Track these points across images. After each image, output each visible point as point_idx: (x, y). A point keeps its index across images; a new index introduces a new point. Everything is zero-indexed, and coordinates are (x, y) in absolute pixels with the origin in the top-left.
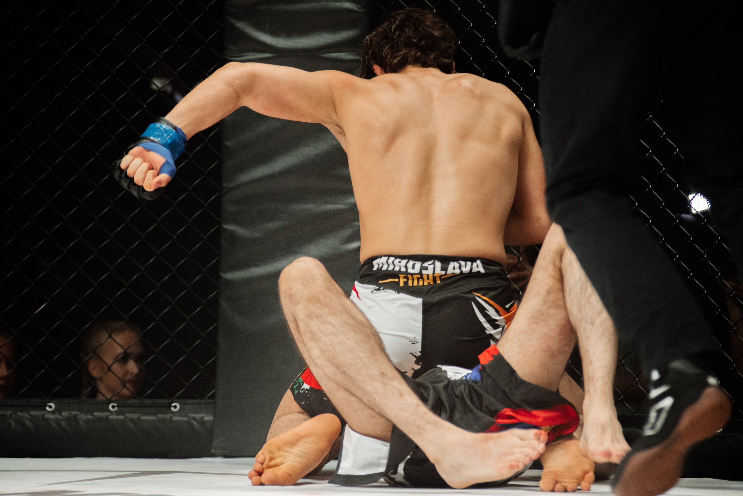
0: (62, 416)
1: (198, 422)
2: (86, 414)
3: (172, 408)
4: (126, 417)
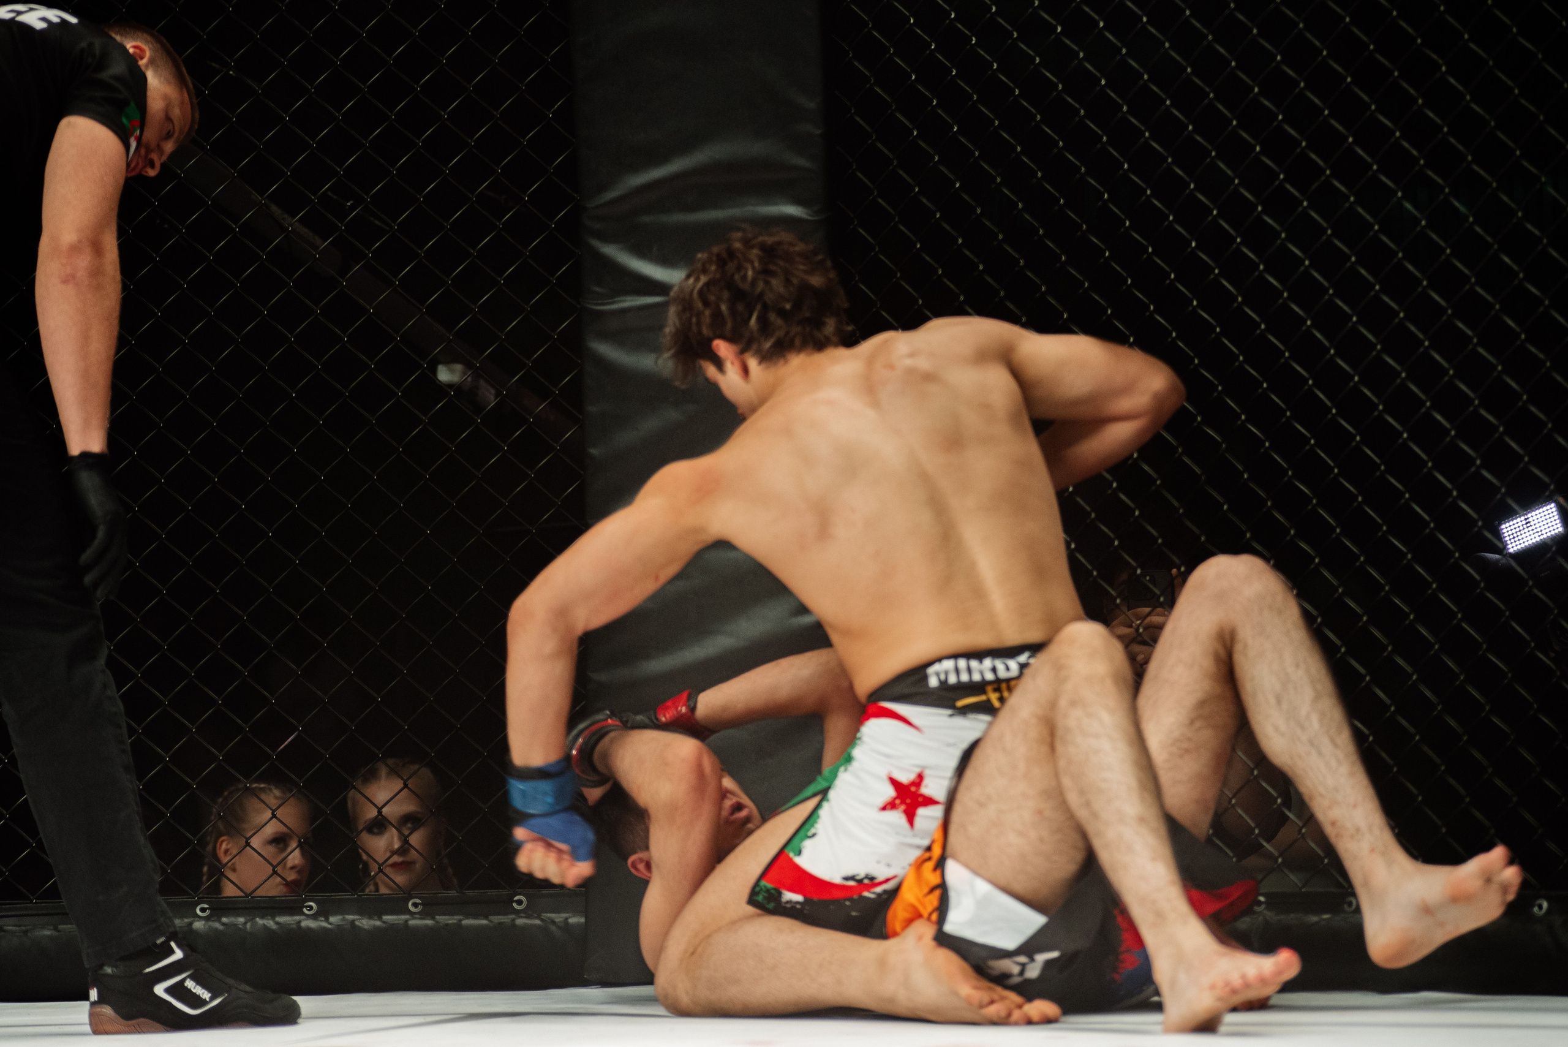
0: (330, 923)
1: (558, 927)
2: (371, 918)
3: (515, 905)
4: (437, 922)
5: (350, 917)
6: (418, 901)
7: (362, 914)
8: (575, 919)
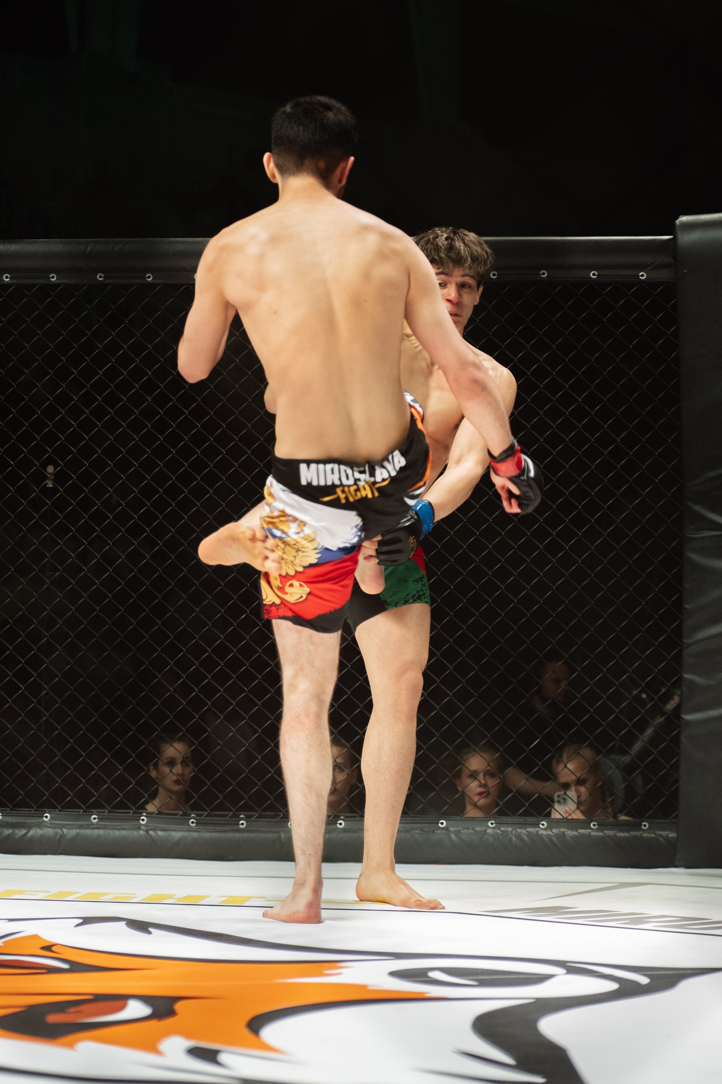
0: (553, 833)
1: (664, 838)
2: (572, 830)
3: (643, 827)
4: (605, 834)
5: (562, 830)
7: (568, 828)
8: (672, 835)
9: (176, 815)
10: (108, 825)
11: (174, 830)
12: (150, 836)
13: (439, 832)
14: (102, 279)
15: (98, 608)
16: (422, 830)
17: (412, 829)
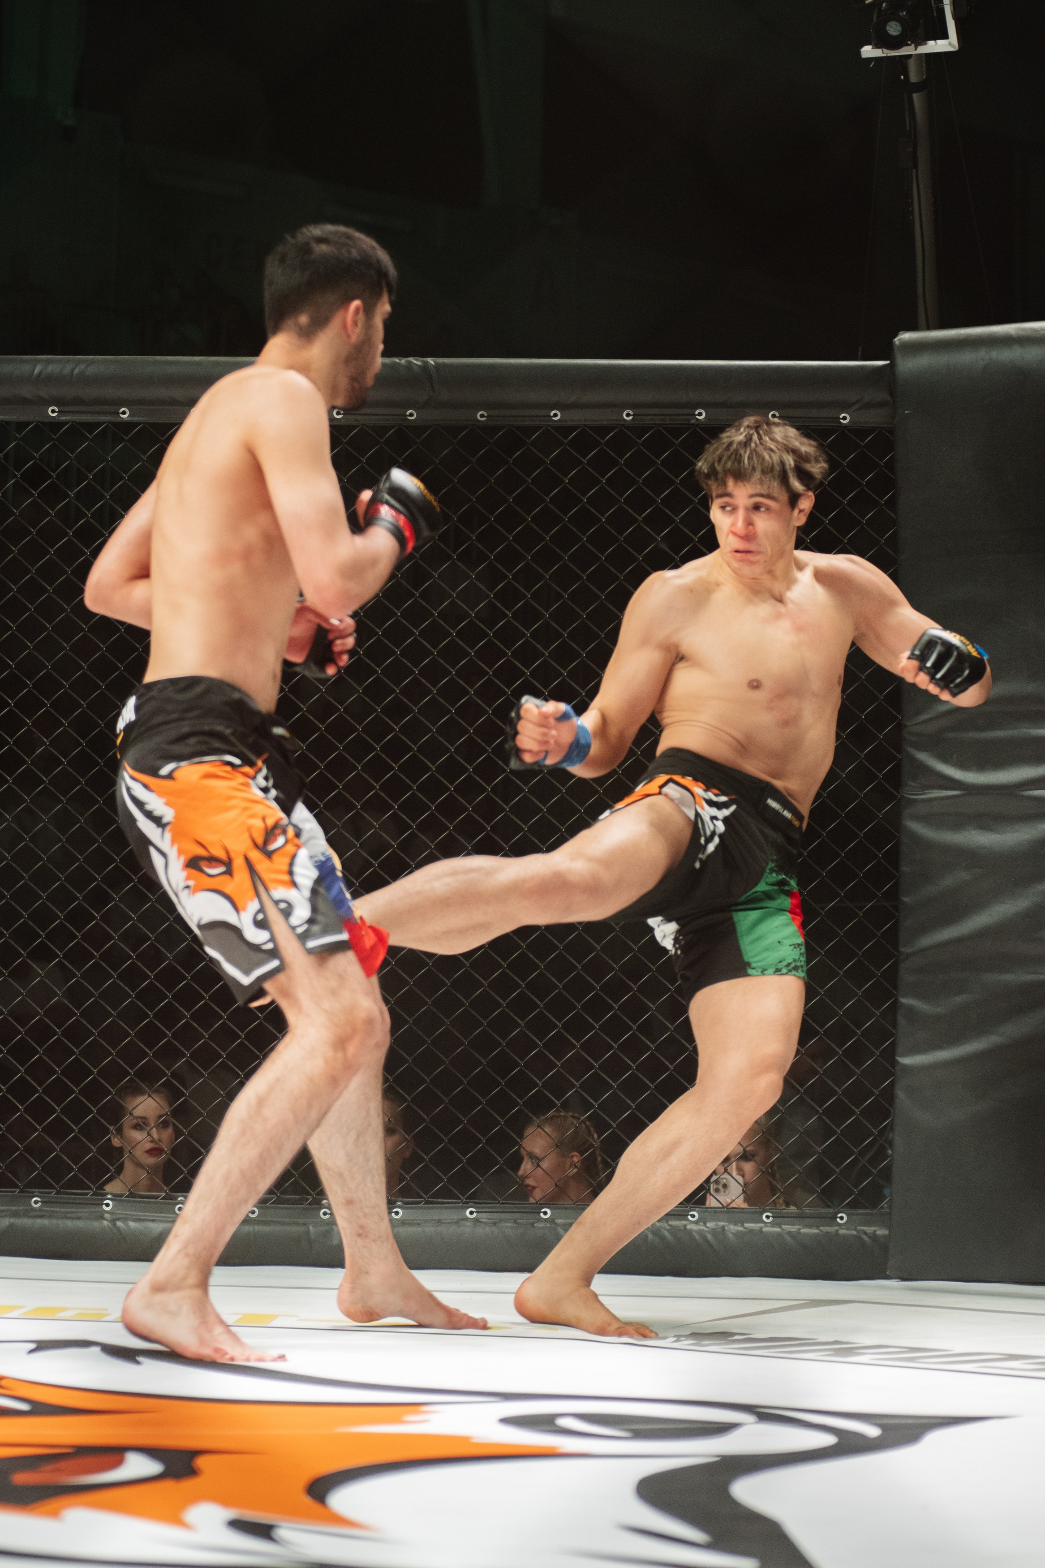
0: (707, 1227)
1: (870, 1237)
2: (736, 1225)
3: (838, 1220)
4: (783, 1230)
5: (722, 1224)
6: (770, 1214)
7: (729, 1222)
8: (881, 1232)
9: (157, 1197)
10: (57, 1212)
11: (153, 1221)
12: (119, 1229)
13: (541, 1225)
14: (55, 414)
15: (44, 895)
16: (515, 1222)
17: (501, 1220)
